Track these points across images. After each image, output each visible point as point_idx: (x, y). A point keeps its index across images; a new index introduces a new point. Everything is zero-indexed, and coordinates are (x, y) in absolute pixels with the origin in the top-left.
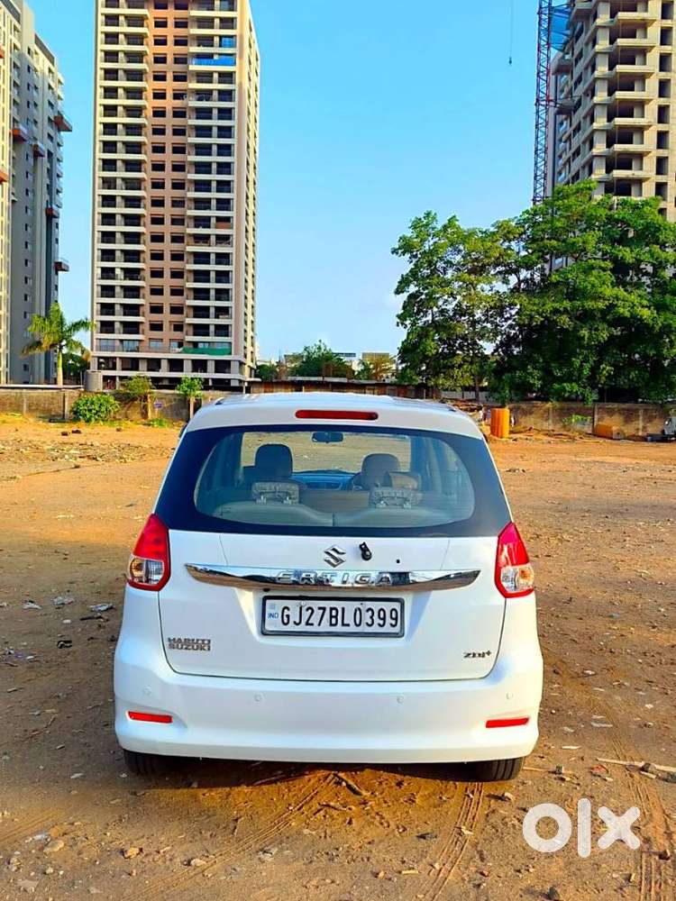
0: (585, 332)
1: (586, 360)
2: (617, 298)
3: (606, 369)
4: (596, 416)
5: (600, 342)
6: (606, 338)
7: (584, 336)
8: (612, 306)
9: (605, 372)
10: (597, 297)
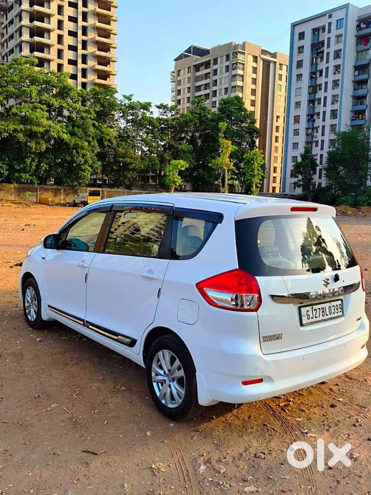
0: (33, 145)
1: (33, 160)
2: (50, 127)
3: (44, 166)
4: (38, 192)
5: (41, 151)
6: (45, 149)
7: (32, 147)
8: (47, 131)
9: (43, 168)
10: (39, 125)
